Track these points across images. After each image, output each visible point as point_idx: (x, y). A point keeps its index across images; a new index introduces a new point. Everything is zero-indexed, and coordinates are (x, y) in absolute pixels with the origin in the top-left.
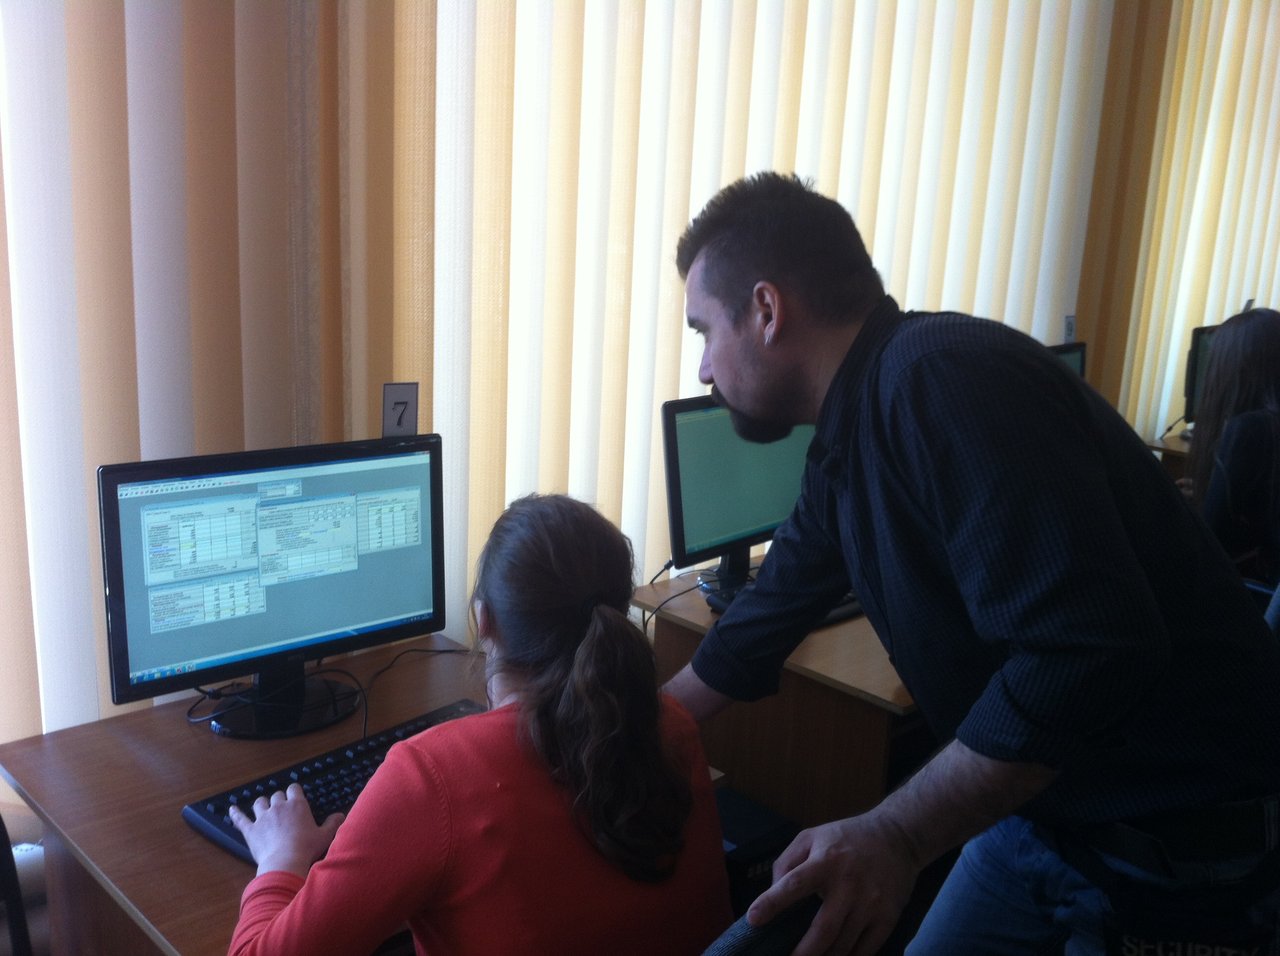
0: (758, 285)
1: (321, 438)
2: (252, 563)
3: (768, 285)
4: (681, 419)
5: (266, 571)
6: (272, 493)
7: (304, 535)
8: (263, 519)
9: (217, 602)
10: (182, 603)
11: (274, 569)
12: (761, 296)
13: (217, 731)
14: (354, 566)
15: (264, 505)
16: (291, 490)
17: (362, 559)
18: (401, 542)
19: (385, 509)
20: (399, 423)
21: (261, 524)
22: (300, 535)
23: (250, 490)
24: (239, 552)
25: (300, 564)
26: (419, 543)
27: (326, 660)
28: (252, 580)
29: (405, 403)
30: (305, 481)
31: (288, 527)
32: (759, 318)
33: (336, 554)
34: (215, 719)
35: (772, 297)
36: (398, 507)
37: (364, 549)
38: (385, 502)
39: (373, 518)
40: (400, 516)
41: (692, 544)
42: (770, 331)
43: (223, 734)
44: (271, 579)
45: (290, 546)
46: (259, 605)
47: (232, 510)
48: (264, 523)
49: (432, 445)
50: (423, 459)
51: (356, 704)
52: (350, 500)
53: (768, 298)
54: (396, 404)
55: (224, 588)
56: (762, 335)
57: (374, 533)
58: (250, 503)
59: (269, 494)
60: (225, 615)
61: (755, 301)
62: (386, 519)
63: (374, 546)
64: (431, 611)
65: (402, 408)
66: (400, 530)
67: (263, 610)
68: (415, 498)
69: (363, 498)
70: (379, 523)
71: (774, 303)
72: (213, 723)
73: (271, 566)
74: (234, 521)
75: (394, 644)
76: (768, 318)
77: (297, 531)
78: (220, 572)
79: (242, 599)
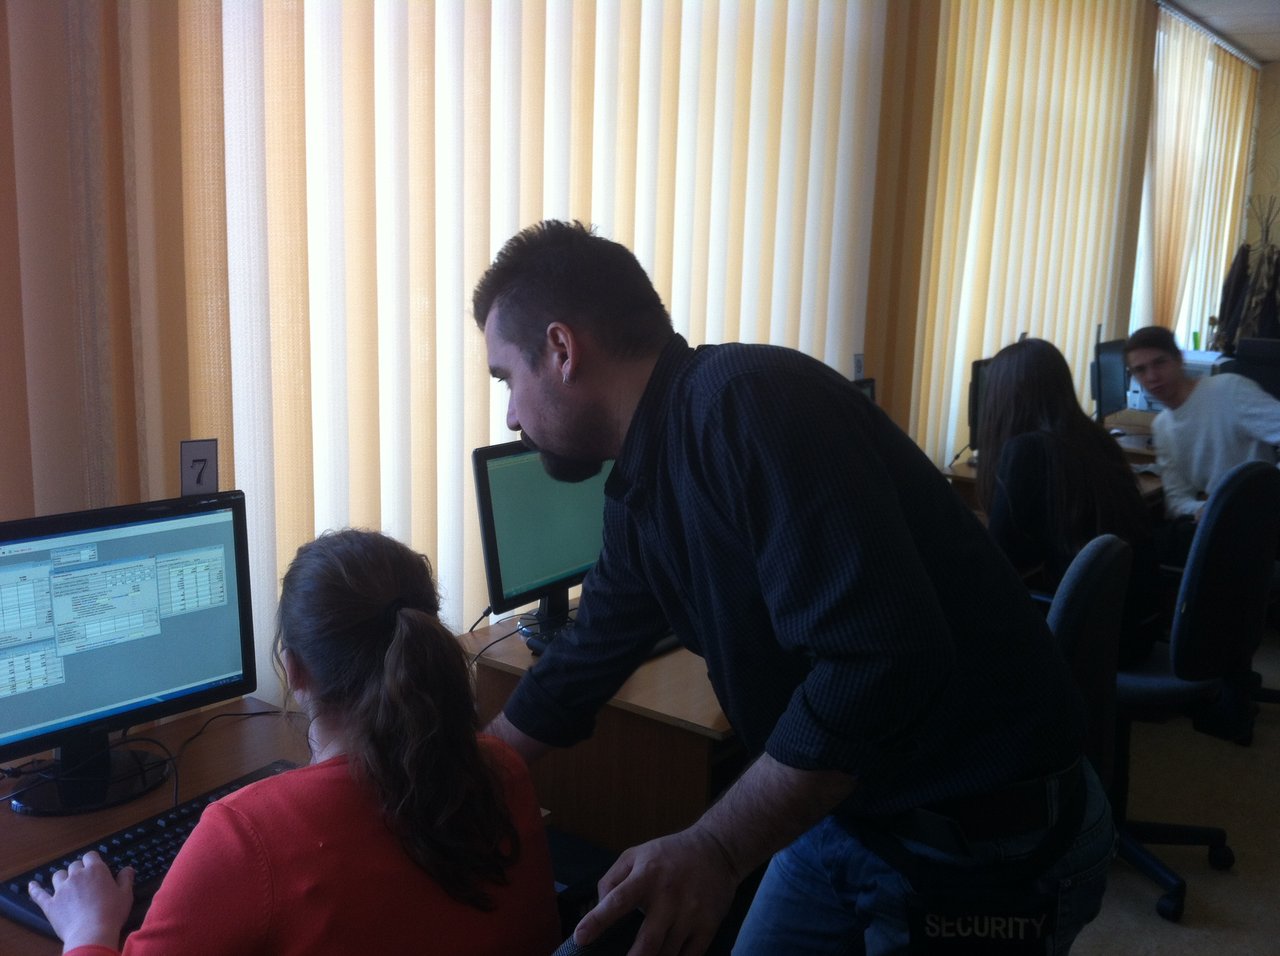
0: (551, 326)
1: (116, 499)
2: (48, 632)
3: (559, 325)
4: (492, 465)
5: (62, 641)
6: (66, 559)
7: (102, 601)
8: (57, 586)
9: (12, 675)
11: (71, 638)
12: (555, 338)
13: (18, 810)
14: (157, 631)
15: (57, 572)
16: (86, 555)
17: (165, 623)
18: (205, 602)
19: (187, 570)
20: (199, 481)
21: (56, 592)
22: (97, 601)
23: (42, 557)
24: (34, 622)
25: (98, 631)
26: (225, 603)
27: (133, 730)
28: (50, 651)
29: (204, 460)
30: (101, 545)
31: (86, 593)
32: (555, 357)
33: (138, 619)
34: (16, 798)
35: (566, 336)
36: (201, 568)
37: (165, 612)
38: (187, 563)
39: (175, 580)
40: (203, 577)
41: (509, 589)
42: (567, 368)
43: (25, 813)
44: (69, 648)
45: (89, 613)
46: (57, 676)
47: (24, 578)
48: (59, 590)
49: (235, 502)
50: (226, 516)
51: (165, 773)
52: (149, 562)
53: (562, 338)
54: (194, 461)
55: (19, 661)
56: (560, 373)
57: (176, 596)
58: (43, 570)
59: (62, 561)
60: (22, 688)
61: (550, 342)
62: (189, 579)
63: (176, 609)
64: (241, 672)
65: (199, 466)
66: (204, 590)
67: (62, 681)
68: (219, 557)
69: (163, 559)
70: (181, 585)
71: (568, 342)
72: (14, 802)
73: (68, 635)
74: (27, 591)
75: (203, 709)
76: (563, 357)
77: (94, 597)
78: (16, 643)
79: (38, 671)
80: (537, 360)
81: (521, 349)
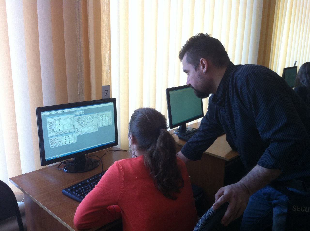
0: (201, 59)
1: (85, 100)
2: (73, 130)
3: (203, 59)
4: (171, 93)
5: (76, 132)
6: (77, 113)
7: (85, 123)
8: (75, 120)
9: (65, 140)
10: (57, 141)
11: (78, 132)
12: (202, 62)
13: (66, 172)
14: (97, 130)
15: (75, 116)
16: (82, 112)
17: (99, 129)
18: (107, 124)
19: (104, 116)
20: (106, 95)
21: (75, 121)
22: (84, 123)
23: (72, 113)
24: (70, 128)
25: (84, 130)
26: (112, 124)
27: (88, 154)
28: (73, 134)
29: (107, 90)
30: (85, 110)
31: (82, 121)
32: (202, 67)
33: (93, 128)
34: (65, 169)
35: (205, 62)
36: (106, 116)
37: (99, 126)
38: (104, 115)
39: (101, 119)
40: (107, 118)
41: (174, 123)
42: (205, 70)
43: (67, 172)
44: (78, 134)
45: (82, 126)
46: (75, 141)
47: (68, 117)
48: (76, 120)
49: (114, 100)
50: (112, 104)
51: (98, 164)
52: (95, 114)
53: (204, 62)
54: (105, 91)
55: (67, 137)
56: (203, 71)
57: (101, 122)
58: (72, 116)
59: (76, 114)
60: (67, 143)
61: (200, 63)
62: (104, 119)
63: (101, 125)
64: (115, 141)
65: (106, 92)
66: (107, 121)
67: (76, 142)
68: (110, 113)
69: (98, 114)
70: (102, 120)
71: (205, 63)
73: (78, 131)
74: (69, 121)
76: (204, 67)
77: (83, 122)
78: (67, 133)
79: (71, 139)
80: (197, 68)
81: (193, 65)
